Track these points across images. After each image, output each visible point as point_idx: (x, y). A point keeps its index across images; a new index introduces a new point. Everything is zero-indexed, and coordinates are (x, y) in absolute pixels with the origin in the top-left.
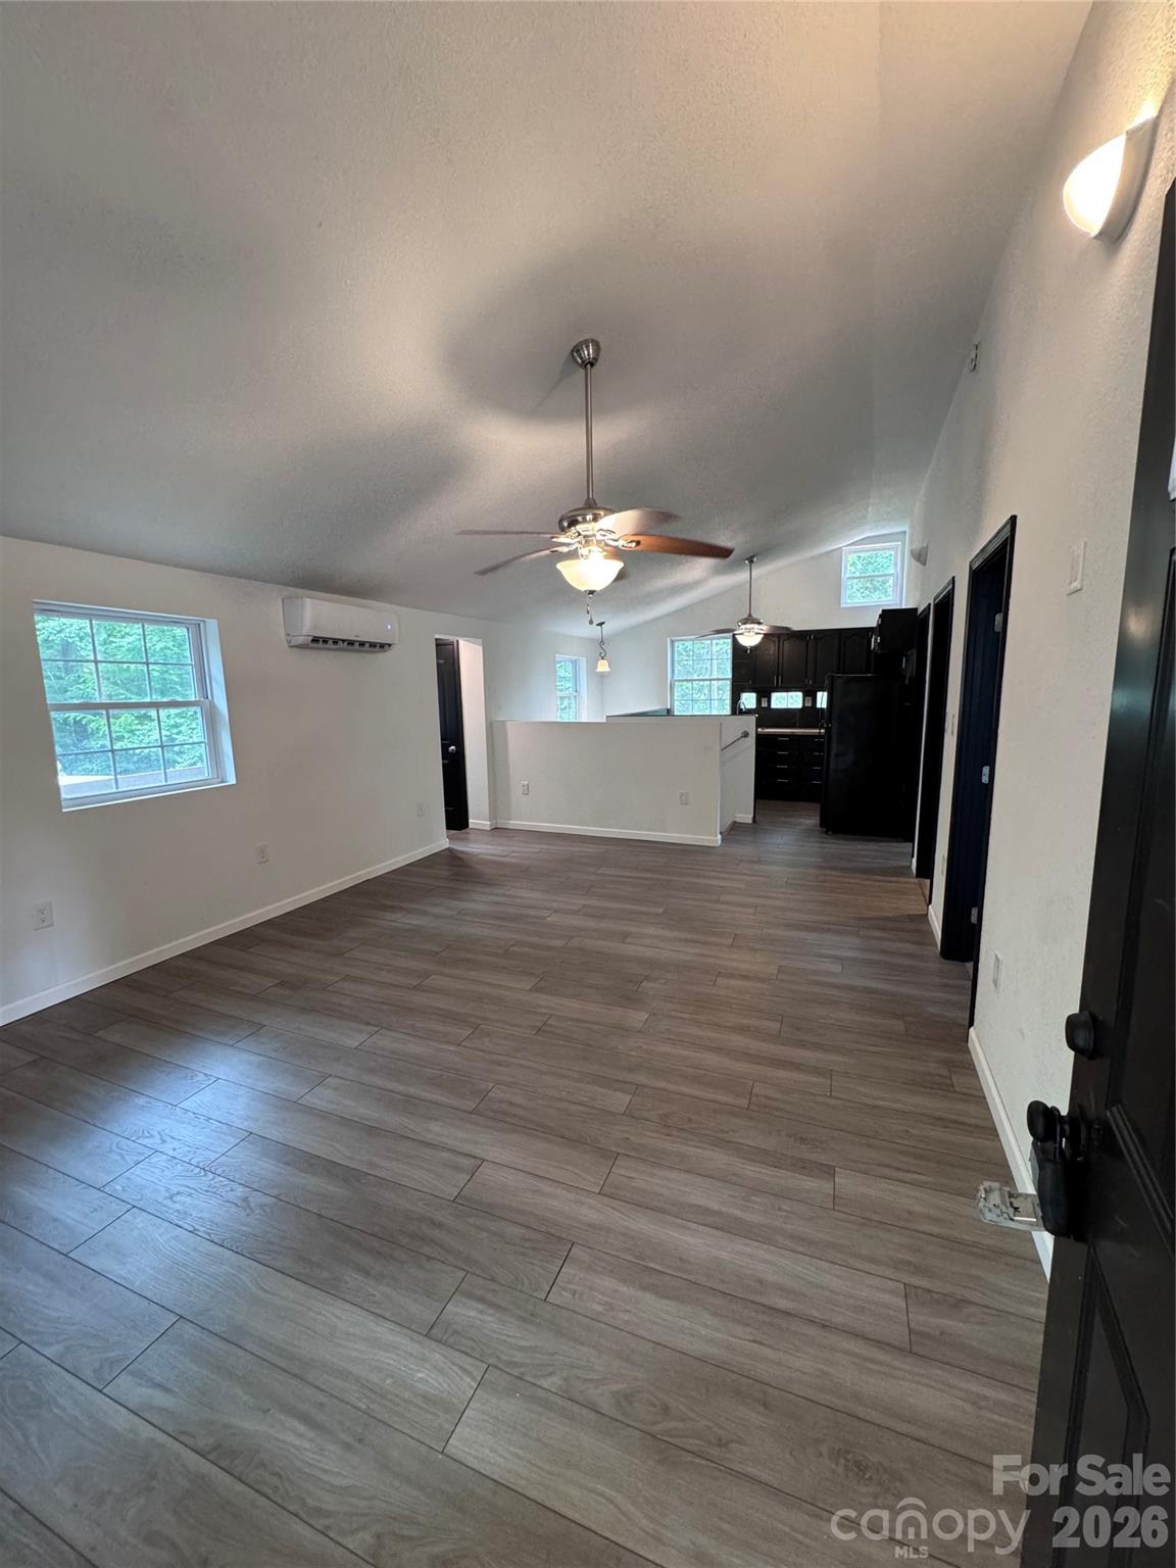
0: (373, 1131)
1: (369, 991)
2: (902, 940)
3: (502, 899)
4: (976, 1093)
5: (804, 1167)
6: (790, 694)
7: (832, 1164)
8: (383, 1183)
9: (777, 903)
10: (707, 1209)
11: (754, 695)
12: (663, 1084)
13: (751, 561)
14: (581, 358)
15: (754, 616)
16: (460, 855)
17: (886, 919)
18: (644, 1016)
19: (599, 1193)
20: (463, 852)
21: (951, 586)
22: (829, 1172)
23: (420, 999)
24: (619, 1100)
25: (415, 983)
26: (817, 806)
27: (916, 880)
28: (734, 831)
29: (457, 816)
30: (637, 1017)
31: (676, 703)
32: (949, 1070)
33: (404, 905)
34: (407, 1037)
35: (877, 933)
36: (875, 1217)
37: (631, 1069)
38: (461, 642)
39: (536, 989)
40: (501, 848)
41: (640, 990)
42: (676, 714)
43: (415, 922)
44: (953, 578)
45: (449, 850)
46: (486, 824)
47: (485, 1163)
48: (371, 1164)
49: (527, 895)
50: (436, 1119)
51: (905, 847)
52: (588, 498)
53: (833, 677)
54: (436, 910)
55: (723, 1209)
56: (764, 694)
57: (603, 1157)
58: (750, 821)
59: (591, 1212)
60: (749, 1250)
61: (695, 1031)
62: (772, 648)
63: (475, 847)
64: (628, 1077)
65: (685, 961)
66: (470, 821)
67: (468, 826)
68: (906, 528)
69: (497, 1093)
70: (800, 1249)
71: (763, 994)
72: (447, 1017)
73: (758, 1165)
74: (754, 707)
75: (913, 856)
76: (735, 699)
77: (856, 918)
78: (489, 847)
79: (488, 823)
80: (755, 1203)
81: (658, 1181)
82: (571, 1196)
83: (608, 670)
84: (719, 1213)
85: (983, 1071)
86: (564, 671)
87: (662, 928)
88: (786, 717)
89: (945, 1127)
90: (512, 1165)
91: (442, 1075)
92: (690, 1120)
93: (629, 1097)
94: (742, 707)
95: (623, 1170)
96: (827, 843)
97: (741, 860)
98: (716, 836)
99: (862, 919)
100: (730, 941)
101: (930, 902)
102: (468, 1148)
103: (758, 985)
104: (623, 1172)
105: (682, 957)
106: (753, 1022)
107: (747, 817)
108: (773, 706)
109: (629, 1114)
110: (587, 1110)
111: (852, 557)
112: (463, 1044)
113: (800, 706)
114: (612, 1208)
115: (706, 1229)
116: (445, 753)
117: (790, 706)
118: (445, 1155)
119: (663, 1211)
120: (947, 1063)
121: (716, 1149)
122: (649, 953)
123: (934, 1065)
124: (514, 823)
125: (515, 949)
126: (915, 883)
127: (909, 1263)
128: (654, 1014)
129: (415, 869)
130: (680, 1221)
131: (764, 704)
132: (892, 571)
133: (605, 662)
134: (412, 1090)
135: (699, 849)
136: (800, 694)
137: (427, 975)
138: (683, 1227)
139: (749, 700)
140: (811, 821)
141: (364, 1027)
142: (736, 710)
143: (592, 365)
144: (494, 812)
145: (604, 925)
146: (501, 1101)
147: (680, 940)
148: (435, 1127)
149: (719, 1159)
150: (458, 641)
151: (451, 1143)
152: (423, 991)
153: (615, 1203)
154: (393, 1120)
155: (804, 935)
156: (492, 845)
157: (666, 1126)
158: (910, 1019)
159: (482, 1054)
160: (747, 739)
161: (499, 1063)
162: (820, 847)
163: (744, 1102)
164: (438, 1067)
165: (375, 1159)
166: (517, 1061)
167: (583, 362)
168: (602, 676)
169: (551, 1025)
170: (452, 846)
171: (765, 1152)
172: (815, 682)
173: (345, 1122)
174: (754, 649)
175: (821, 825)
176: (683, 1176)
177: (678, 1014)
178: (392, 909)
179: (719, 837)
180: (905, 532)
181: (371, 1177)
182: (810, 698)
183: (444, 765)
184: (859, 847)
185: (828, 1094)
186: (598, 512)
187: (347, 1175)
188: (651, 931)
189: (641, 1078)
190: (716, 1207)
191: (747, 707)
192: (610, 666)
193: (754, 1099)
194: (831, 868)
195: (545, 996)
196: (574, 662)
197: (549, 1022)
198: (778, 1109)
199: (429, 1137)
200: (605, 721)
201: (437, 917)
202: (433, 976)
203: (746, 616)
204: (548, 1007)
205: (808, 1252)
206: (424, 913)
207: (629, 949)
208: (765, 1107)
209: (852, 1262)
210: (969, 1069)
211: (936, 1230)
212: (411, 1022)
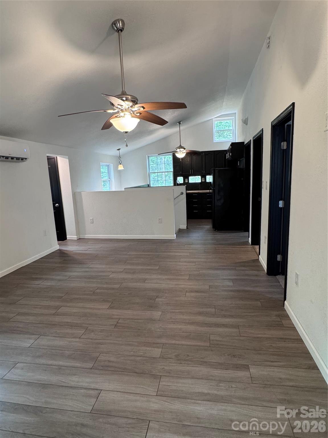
0: (44, 386)
1: (31, 318)
2: (253, 270)
3: (87, 270)
4: (292, 326)
5: (237, 367)
6: (196, 177)
7: (247, 364)
8: (54, 410)
9: (202, 260)
10: (203, 393)
11: (182, 178)
12: (174, 342)
13: (180, 123)
14: (117, 28)
15: (182, 146)
16: (66, 252)
17: (243, 262)
18: (160, 313)
19: (156, 395)
20: (66, 251)
21: (262, 132)
22: (246, 367)
23: (57, 319)
24: (157, 352)
25: (53, 312)
26: (210, 220)
27: (252, 246)
28: (180, 232)
29: (61, 235)
30: (157, 314)
31: (151, 182)
32: (280, 319)
33: (44, 277)
34: (54, 338)
35: (243, 268)
36: (269, 383)
37: (160, 337)
38: (58, 158)
39: (111, 308)
40: (83, 247)
41: (155, 302)
42: (151, 186)
43: (49, 284)
44: (263, 129)
45: (59, 250)
46: (75, 237)
47: (102, 391)
48: (46, 402)
49: (98, 266)
50: (75, 375)
51: (246, 234)
52: (123, 91)
53: (214, 169)
54: (58, 278)
55: (209, 392)
56: (186, 177)
57: (155, 379)
58: (186, 228)
59: (155, 404)
60: (224, 407)
61: (182, 317)
62: (189, 159)
63: (70, 248)
64: (159, 341)
65: (172, 288)
66: (67, 236)
67: (66, 239)
68: (236, 111)
69: (102, 358)
70: (243, 402)
71: (205, 298)
72: (71, 326)
73: (219, 370)
74: (183, 182)
75: (249, 237)
76: (175, 180)
77: (233, 263)
78: (78, 247)
79: (76, 237)
80: (222, 386)
81: (180, 385)
82: (145, 399)
83: (123, 169)
84: (209, 394)
85: (293, 317)
86: (104, 170)
87: (160, 275)
88: (194, 186)
89: (285, 341)
90: (115, 390)
91: (74, 353)
92: (188, 355)
93: (160, 350)
94: (178, 182)
95: (165, 382)
96: (216, 235)
97: (186, 244)
98: (174, 235)
99: (236, 263)
100: (187, 278)
101: (259, 254)
102: (93, 386)
103: (203, 294)
104: (164, 383)
105: (171, 286)
106: (205, 310)
107: (184, 226)
108: (190, 182)
109: (162, 357)
110: (144, 358)
111: (216, 122)
112: (82, 337)
113: (200, 181)
114: (163, 401)
115: (205, 402)
116: (55, 208)
117: (196, 182)
118: (82, 391)
119: (185, 398)
120: (278, 316)
121: (201, 366)
122: (156, 286)
123: (275, 317)
124: (87, 236)
125: (98, 291)
126: (251, 248)
127: (285, 400)
128: (164, 312)
129: (44, 260)
130: (193, 401)
131: (186, 181)
132: (231, 128)
133: (121, 165)
134: (61, 363)
135: (167, 241)
136: (200, 177)
137: (58, 308)
138: (195, 403)
139: (180, 180)
140: (208, 226)
141: (33, 336)
142: (175, 184)
143: (121, 31)
144: (78, 232)
145: (135, 276)
146: (105, 361)
147: (168, 279)
148: (75, 379)
149: (204, 370)
150: (57, 157)
151: (85, 385)
152: (58, 315)
153: (165, 398)
154: (54, 379)
155: (216, 272)
156: (79, 246)
157: (178, 360)
158: (262, 300)
159: (91, 341)
160: (183, 195)
161: (100, 344)
162: (214, 236)
163: (208, 344)
164: (71, 350)
165: (48, 399)
166: (108, 341)
167: (117, 29)
168: (120, 171)
169: (121, 323)
170: (61, 248)
171: (220, 364)
172: (205, 172)
173: (29, 384)
174: (182, 159)
175: (213, 228)
176: (190, 381)
177: (173, 311)
178: (36, 279)
179: (175, 235)
180: (236, 113)
181: (48, 409)
182: (204, 178)
183: (54, 212)
184: (229, 235)
185: (239, 335)
186: (128, 96)
187: (36, 410)
188: (154, 276)
189: (163, 341)
190: (206, 392)
191: (180, 183)
192: (124, 168)
193: (211, 342)
194: (220, 244)
195: (115, 310)
196: (108, 166)
197: (119, 322)
198: (222, 345)
199: (73, 384)
200: (124, 190)
201: (60, 280)
202: (62, 308)
203: (179, 146)
204: (117, 315)
205: (247, 403)
206: (52, 279)
207: (148, 285)
208: (217, 344)
209: (265, 404)
210: (287, 317)
211: (291, 384)
212: (55, 331)
